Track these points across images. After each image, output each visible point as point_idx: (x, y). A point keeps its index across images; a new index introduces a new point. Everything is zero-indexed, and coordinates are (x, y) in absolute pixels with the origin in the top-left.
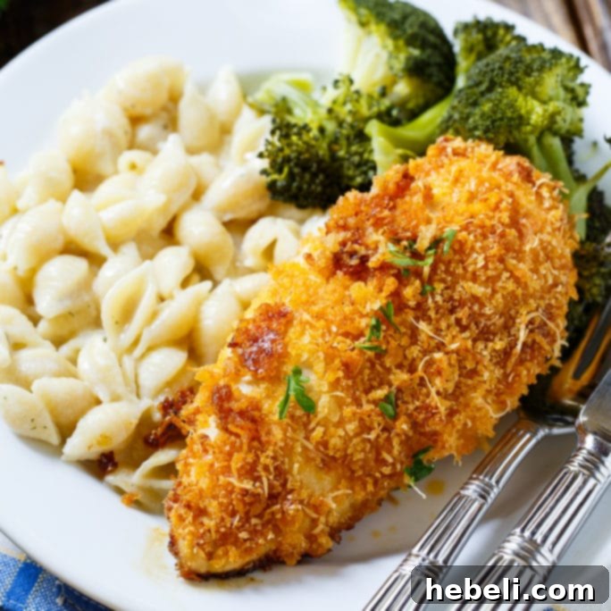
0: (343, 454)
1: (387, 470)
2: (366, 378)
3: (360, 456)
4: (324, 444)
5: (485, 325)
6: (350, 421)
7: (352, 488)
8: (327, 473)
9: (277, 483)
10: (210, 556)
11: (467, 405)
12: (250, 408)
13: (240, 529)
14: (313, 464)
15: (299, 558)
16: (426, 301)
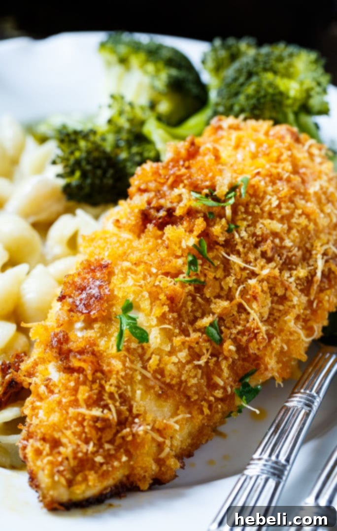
0: (178, 380)
1: (219, 394)
2: (190, 309)
3: (194, 381)
4: (160, 371)
5: (287, 256)
6: (180, 351)
7: (190, 413)
8: (165, 401)
9: (124, 408)
10: (70, 483)
11: (281, 330)
12: (88, 346)
13: (95, 453)
14: (152, 391)
15: (151, 482)
16: (233, 237)
